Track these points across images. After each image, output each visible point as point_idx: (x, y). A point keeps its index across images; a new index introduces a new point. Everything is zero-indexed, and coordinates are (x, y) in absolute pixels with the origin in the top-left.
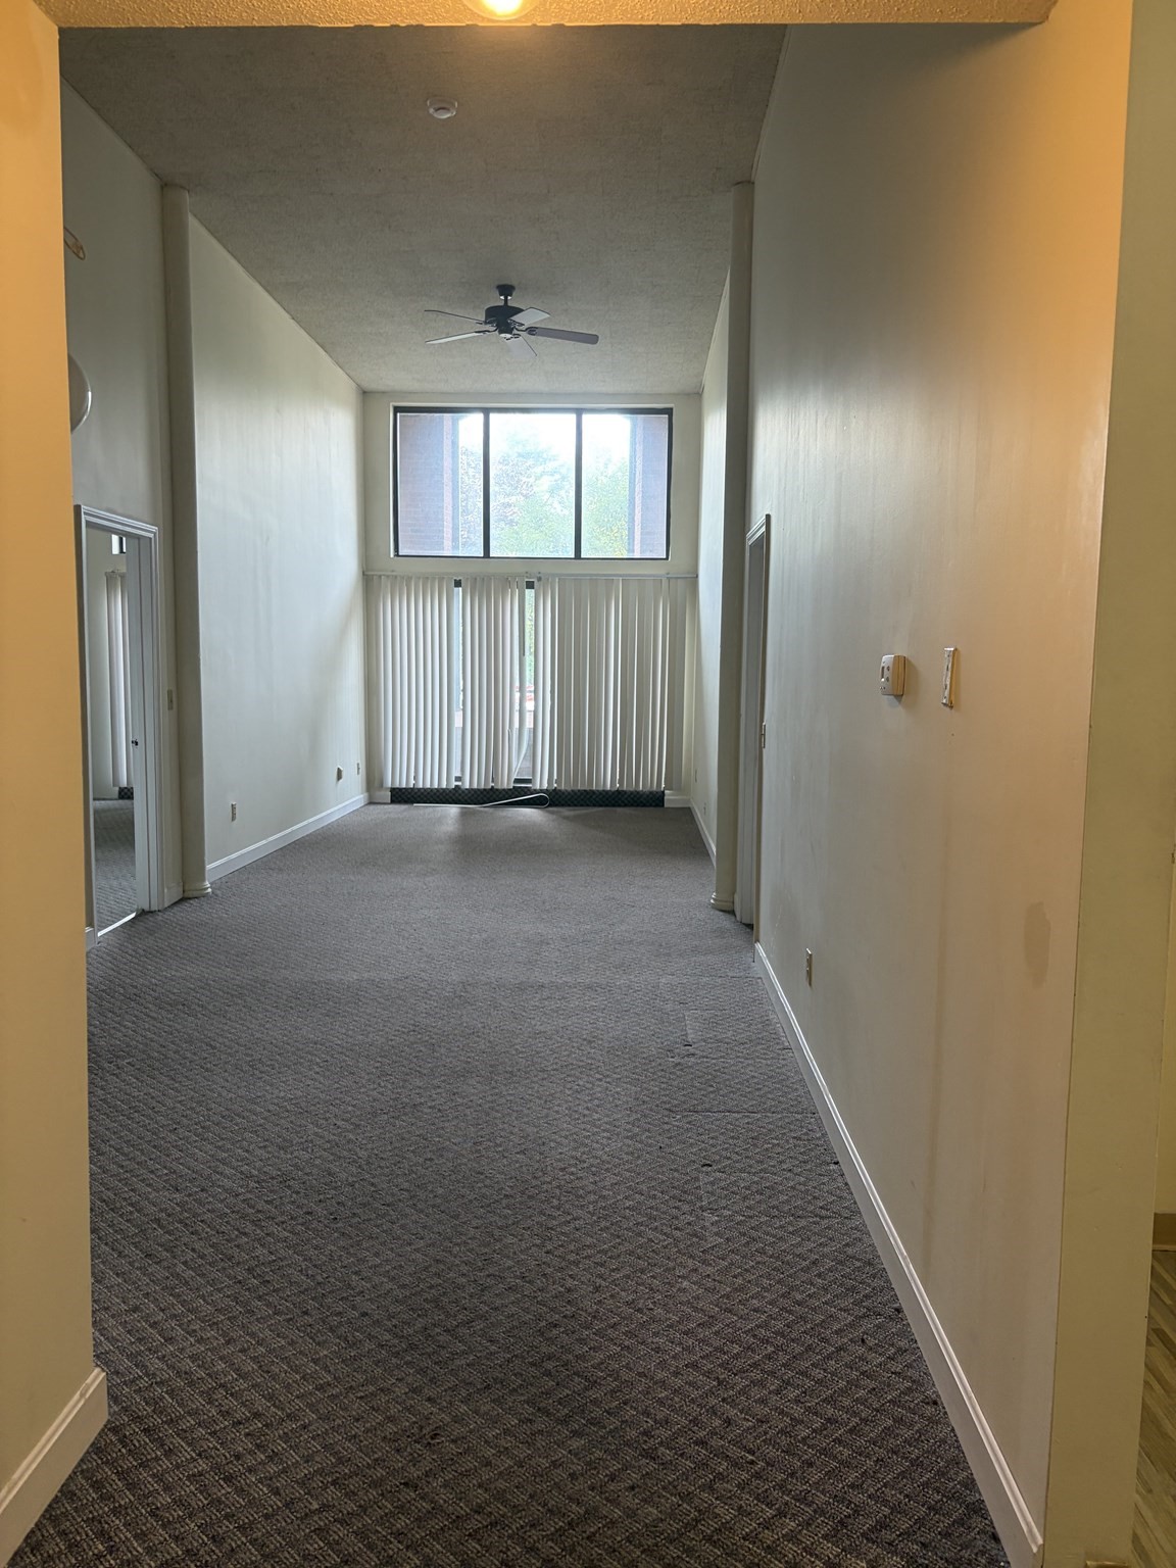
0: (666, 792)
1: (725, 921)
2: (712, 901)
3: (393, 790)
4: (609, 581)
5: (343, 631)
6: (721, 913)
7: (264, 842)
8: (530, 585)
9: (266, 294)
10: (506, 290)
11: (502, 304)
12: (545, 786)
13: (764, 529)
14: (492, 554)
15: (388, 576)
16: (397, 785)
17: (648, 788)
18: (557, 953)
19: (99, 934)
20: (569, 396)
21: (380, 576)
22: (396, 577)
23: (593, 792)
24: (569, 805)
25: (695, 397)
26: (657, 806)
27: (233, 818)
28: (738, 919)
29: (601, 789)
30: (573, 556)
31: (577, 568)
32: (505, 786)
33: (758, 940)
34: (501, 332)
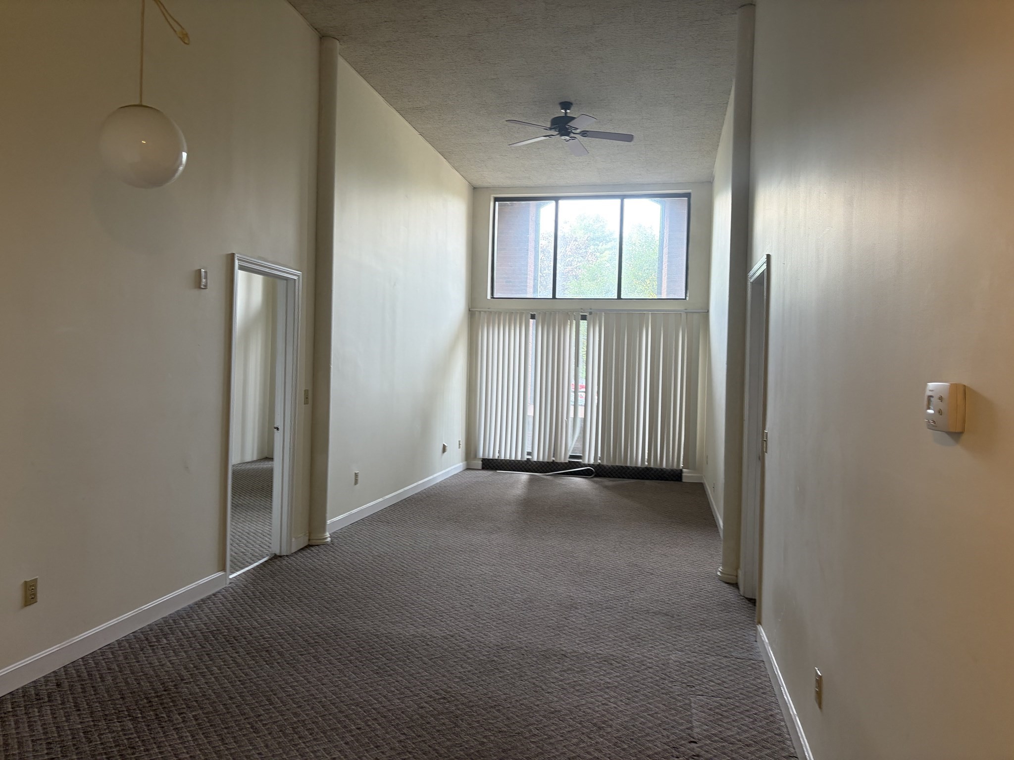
0: (684, 470)
1: (728, 593)
2: (719, 573)
3: (484, 460)
4: (642, 315)
5: (452, 348)
6: (726, 585)
7: (381, 500)
8: (584, 318)
9: (400, 117)
10: (566, 105)
11: (563, 115)
12: (592, 462)
13: (765, 267)
14: (557, 297)
15: (485, 312)
16: (486, 457)
17: (670, 467)
18: (583, 620)
19: (231, 577)
20: (615, 186)
21: (480, 312)
22: (491, 312)
23: (628, 468)
24: (609, 477)
25: (708, 185)
26: (677, 480)
27: (356, 482)
28: (742, 593)
29: (633, 465)
30: (616, 298)
31: (620, 306)
32: (563, 460)
33: (760, 623)
34: (562, 135)
